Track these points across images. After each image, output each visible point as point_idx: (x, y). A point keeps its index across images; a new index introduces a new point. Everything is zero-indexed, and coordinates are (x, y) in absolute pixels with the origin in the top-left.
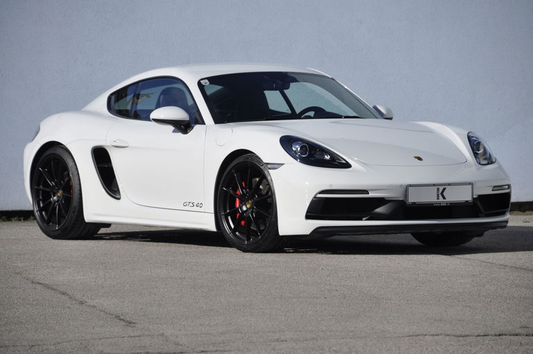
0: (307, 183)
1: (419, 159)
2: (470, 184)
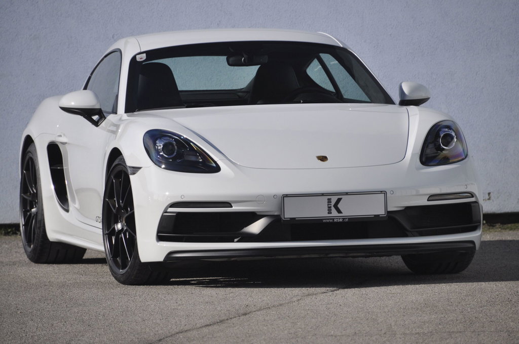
0: (167, 193)
1: (323, 159)
2: (381, 192)
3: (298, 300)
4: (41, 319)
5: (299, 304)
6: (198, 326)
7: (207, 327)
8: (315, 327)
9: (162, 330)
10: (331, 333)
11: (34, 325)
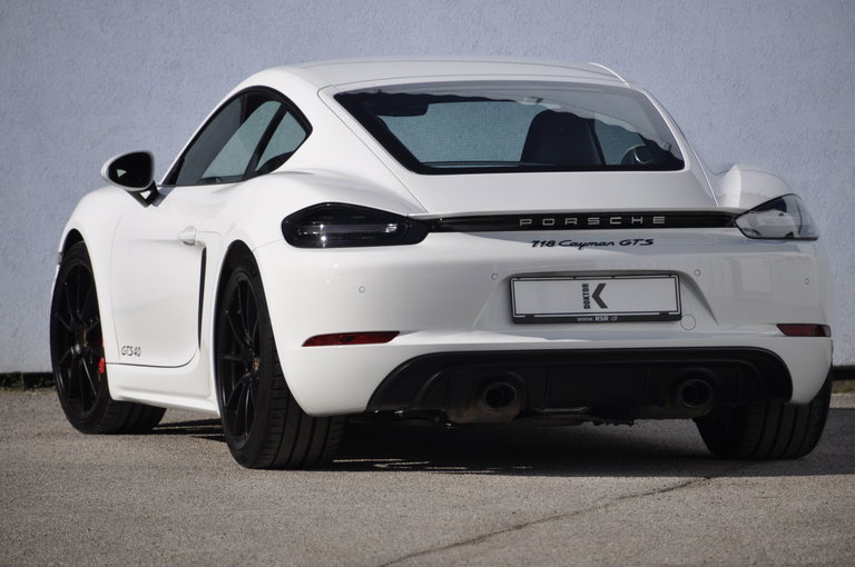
3: (607, 505)
4: (186, 529)
5: (607, 512)
6: (443, 544)
7: (457, 548)
8: (636, 551)
9: (382, 550)
10: (663, 560)
11: (174, 539)
